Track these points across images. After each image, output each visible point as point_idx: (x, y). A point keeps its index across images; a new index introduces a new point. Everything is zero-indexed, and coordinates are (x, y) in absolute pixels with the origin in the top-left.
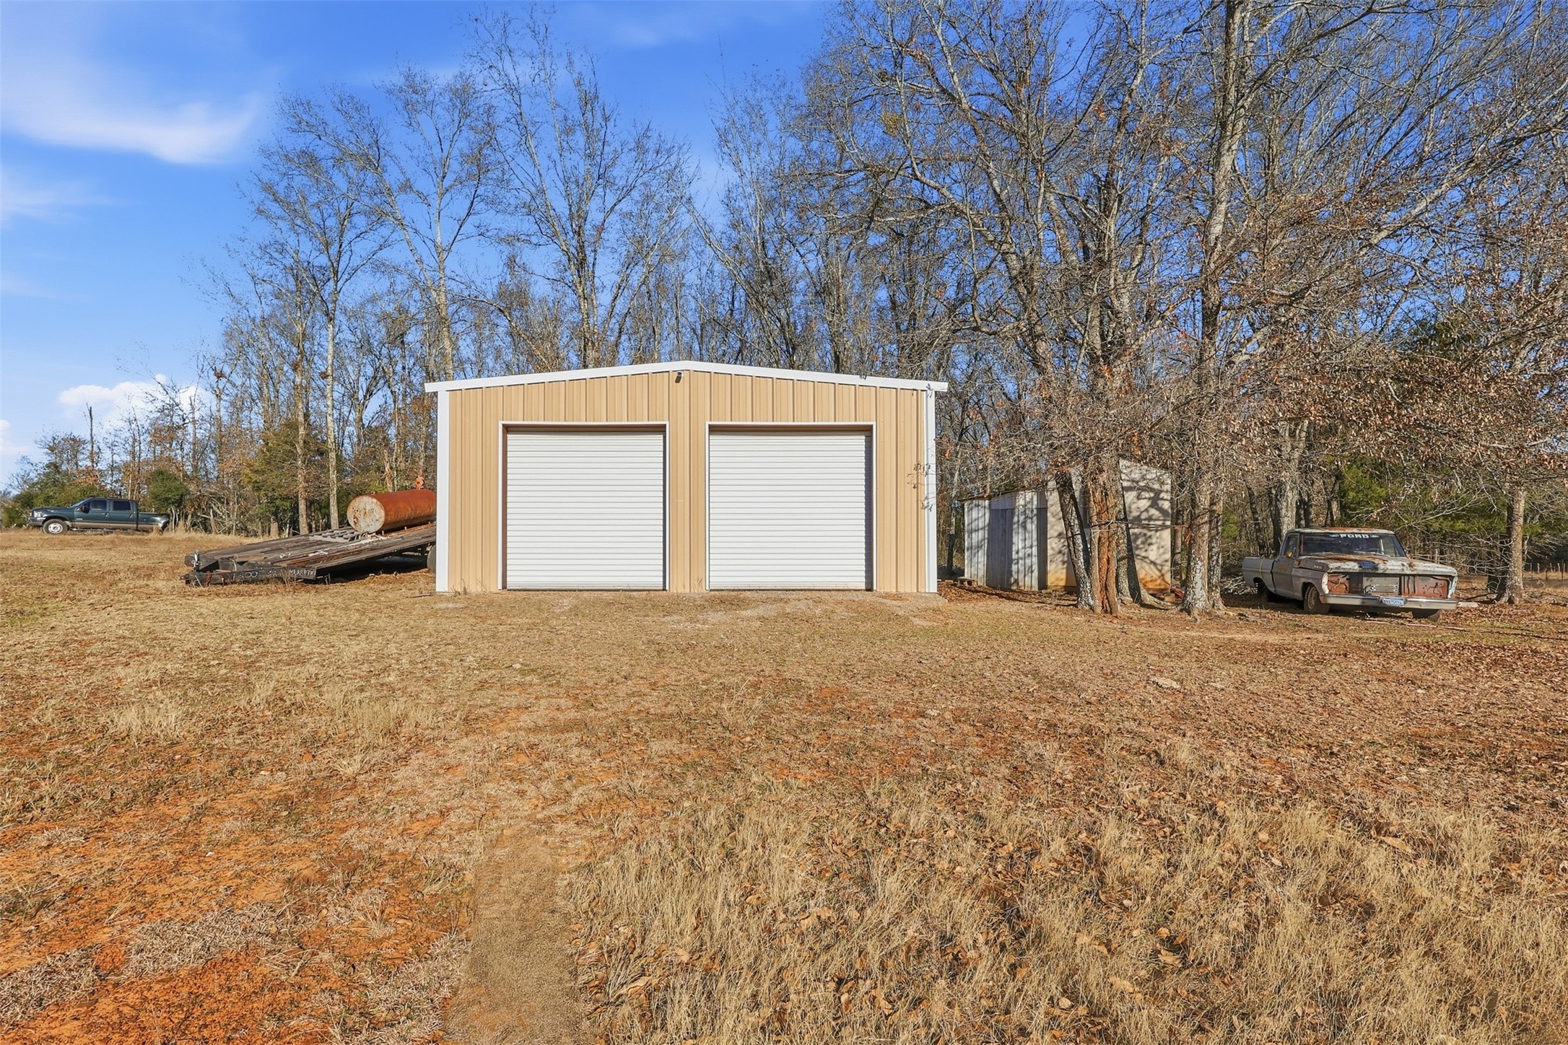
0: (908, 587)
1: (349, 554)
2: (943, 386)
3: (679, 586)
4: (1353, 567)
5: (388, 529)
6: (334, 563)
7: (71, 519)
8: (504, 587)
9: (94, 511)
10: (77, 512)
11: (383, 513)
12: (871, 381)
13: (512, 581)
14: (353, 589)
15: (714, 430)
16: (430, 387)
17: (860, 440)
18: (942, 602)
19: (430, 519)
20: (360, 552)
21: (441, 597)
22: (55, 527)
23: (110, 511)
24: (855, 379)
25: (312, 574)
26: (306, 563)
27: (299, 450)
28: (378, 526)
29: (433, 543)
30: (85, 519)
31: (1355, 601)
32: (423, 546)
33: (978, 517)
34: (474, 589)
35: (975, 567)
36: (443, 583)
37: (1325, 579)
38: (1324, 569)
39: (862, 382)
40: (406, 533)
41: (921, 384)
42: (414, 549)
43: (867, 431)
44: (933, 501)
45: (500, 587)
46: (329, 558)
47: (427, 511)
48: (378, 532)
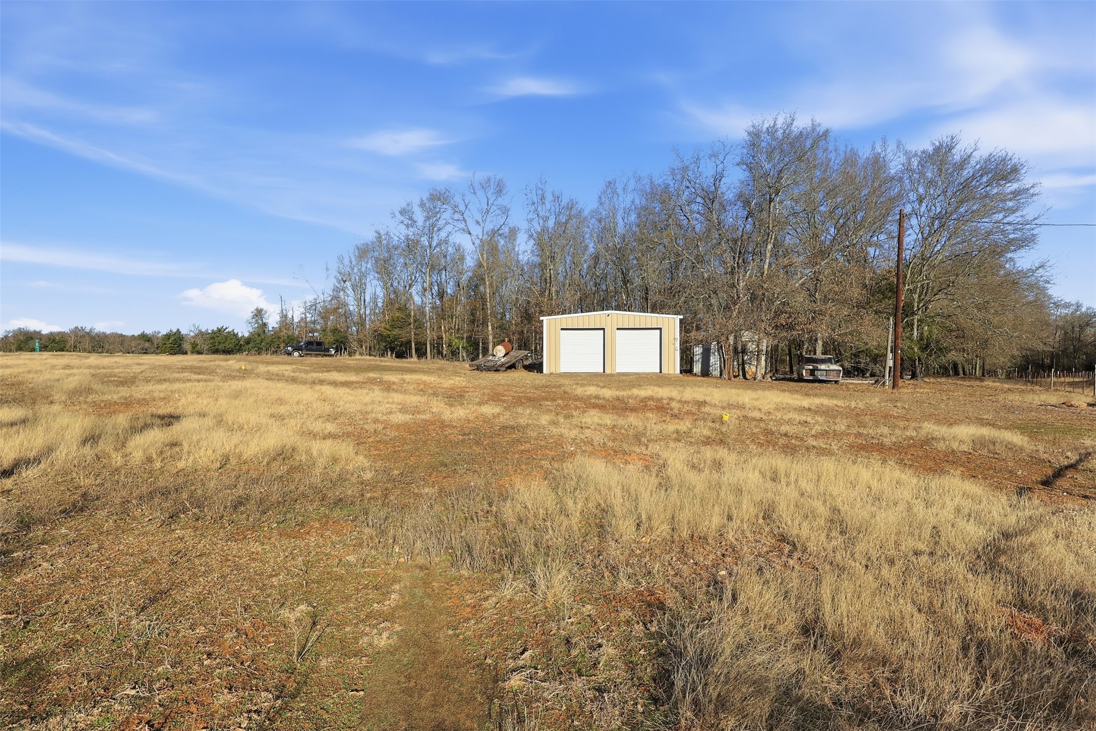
0: (671, 372)
2: (681, 317)
3: (608, 371)
4: (811, 367)
7: (301, 350)
9: (309, 347)
10: (304, 347)
12: (661, 315)
15: (618, 329)
16: (541, 318)
17: (659, 331)
18: (681, 375)
22: (296, 354)
23: (315, 347)
30: (307, 350)
31: (811, 378)
33: (698, 350)
34: (553, 372)
35: (697, 368)
36: (546, 370)
37: (804, 371)
38: (804, 368)
41: (675, 316)
43: (660, 329)
44: (678, 348)
45: (559, 372)
48: (504, 356)
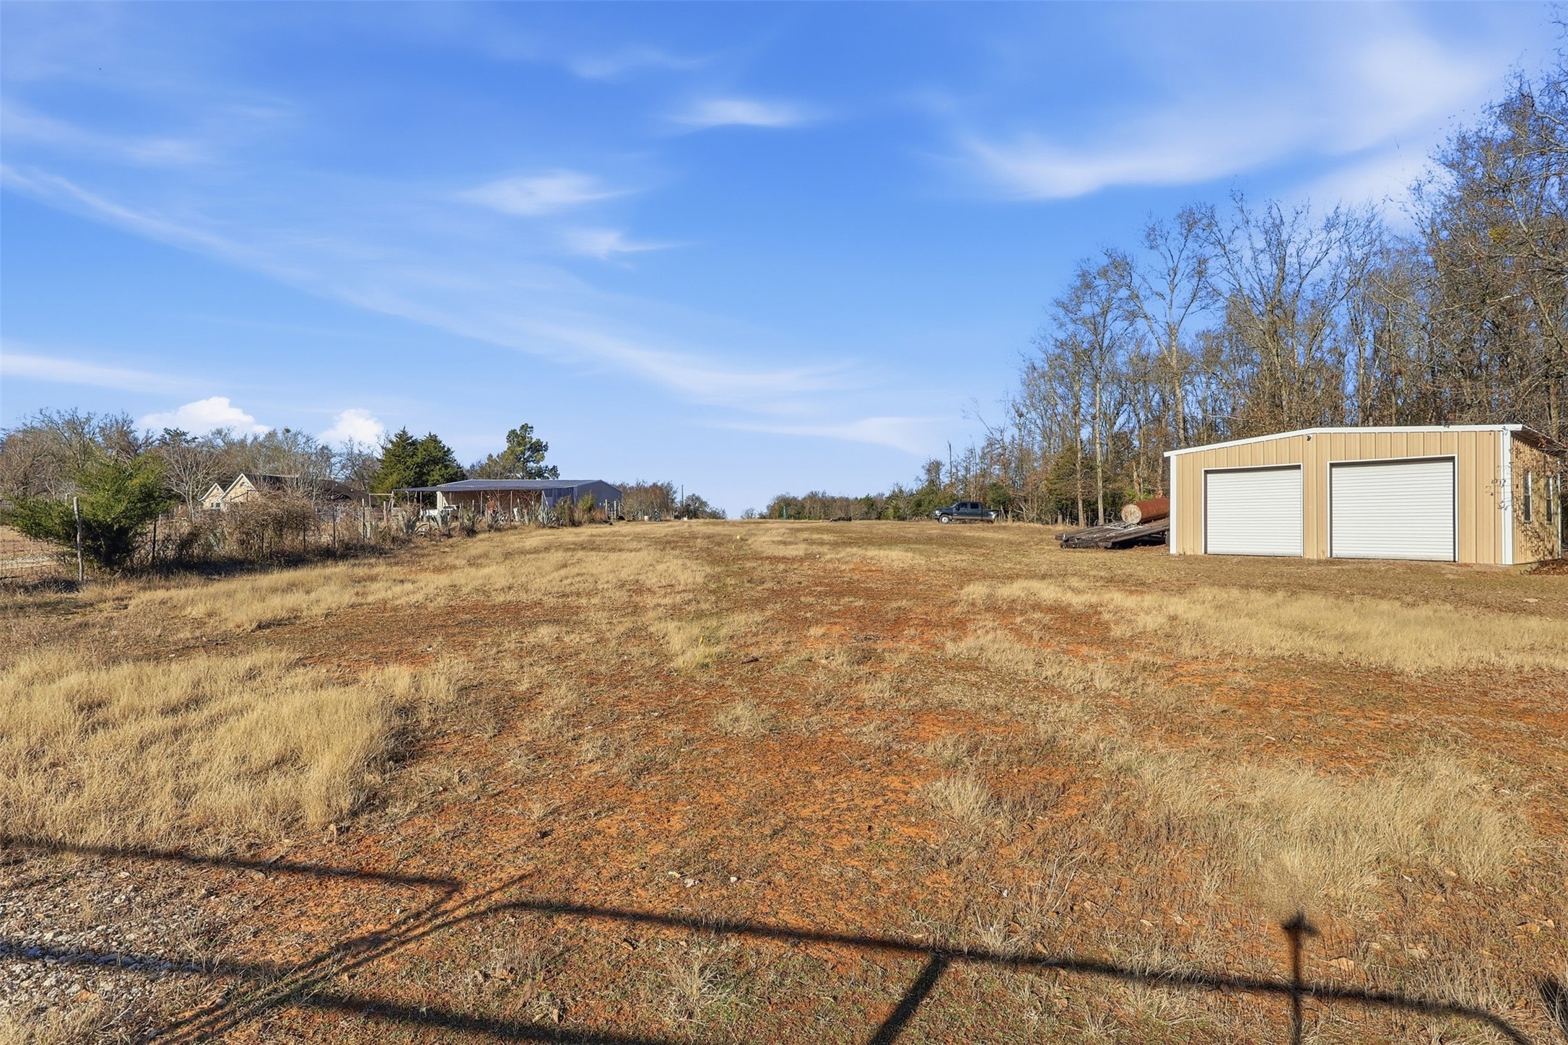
0: (1486, 560)
1: (1125, 535)
3: (1312, 554)
5: (1143, 522)
6: (1119, 539)
7: (952, 515)
8: (1206, 552)
9: (962, 510)
10: (954, 510)
11: (1140, 513)
12: (1453, 428)
13: (1210, 550)
14: (1128, 552)
15: (1334, 465)
16: (1166, 454)
17: (1446, 466)
19: (1166, 515)
20: (1130, 534)
21: (1172, 556)
22: (945, 519)
23: (969, 510)
24: (1441, 428)
25: (1110, 545)
26: (1106, 540)
27: (1078, 468)
28: (1138, 520)
29: (1169, 530)
30: (959, 514)
32: (1163, 532)
34: (1188, 553)
36: (1174, 549)
39: (1446, 429)
40: (1153, 524)
41: (1499, 427)
42: (1158, 533)
43: (1451, 460)
44: (1508, 504)
45: (1203, 552)
46: (1116, 537)
47: (1166, 511)
48: (1138, 524)
